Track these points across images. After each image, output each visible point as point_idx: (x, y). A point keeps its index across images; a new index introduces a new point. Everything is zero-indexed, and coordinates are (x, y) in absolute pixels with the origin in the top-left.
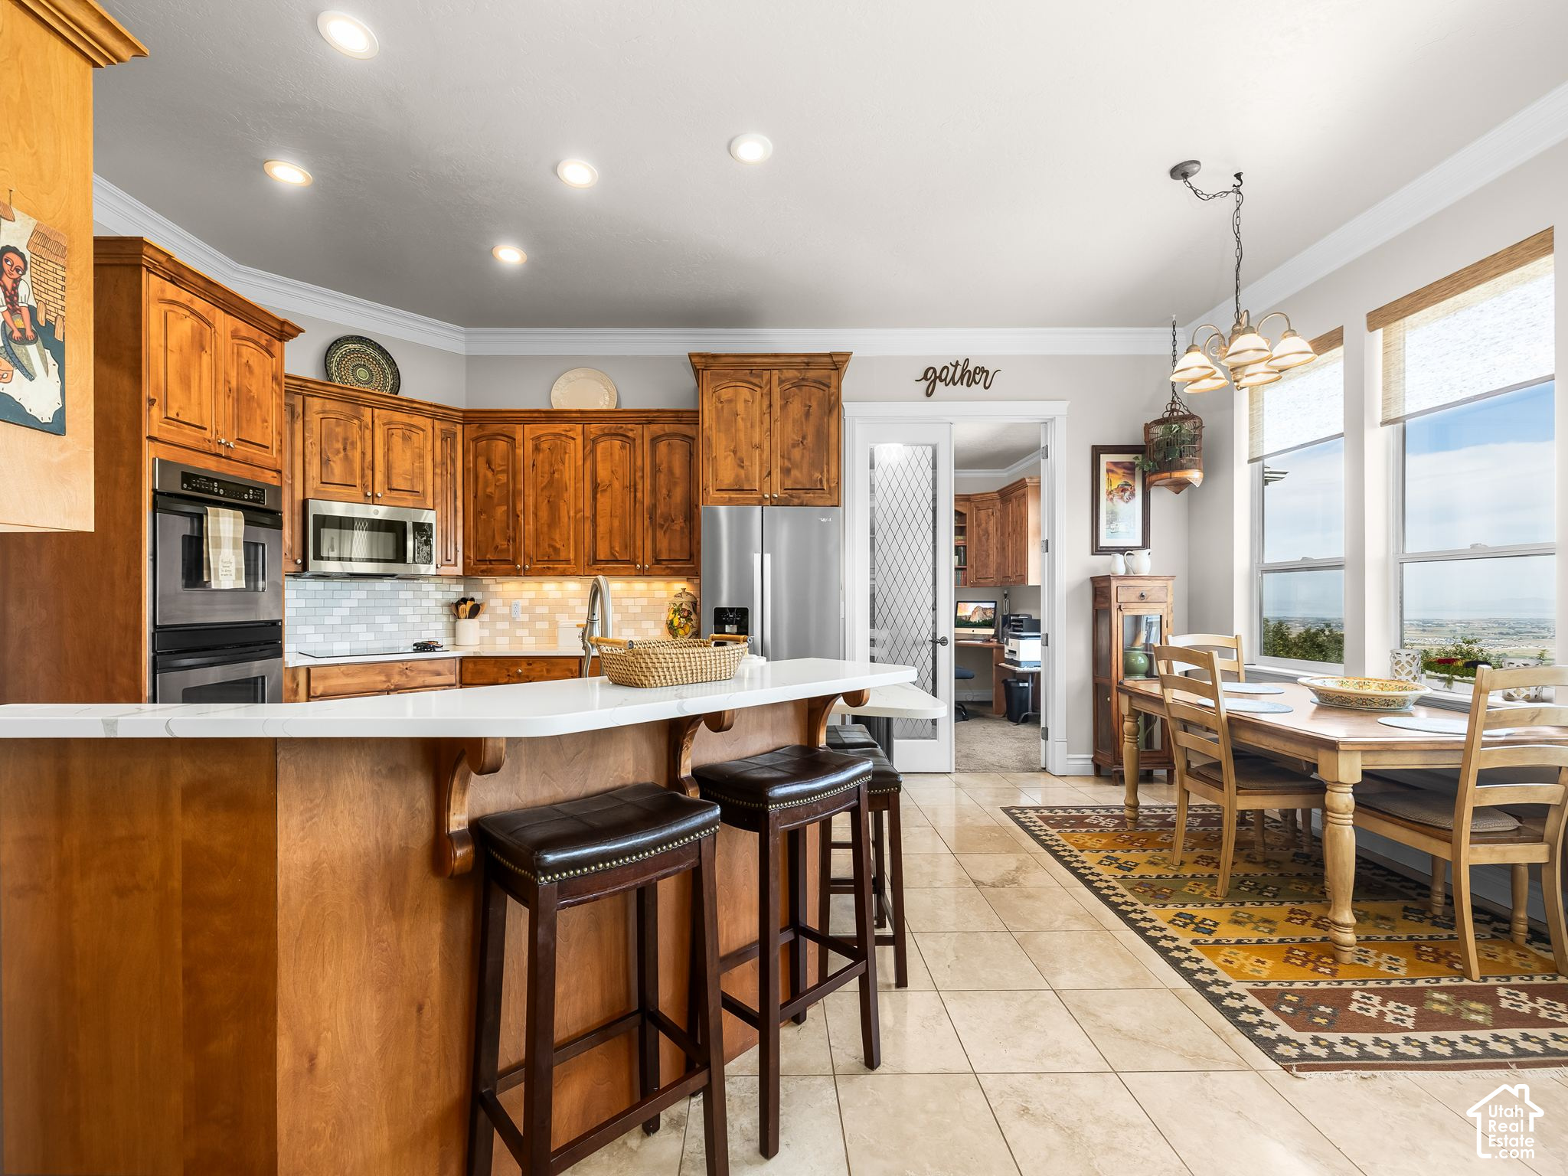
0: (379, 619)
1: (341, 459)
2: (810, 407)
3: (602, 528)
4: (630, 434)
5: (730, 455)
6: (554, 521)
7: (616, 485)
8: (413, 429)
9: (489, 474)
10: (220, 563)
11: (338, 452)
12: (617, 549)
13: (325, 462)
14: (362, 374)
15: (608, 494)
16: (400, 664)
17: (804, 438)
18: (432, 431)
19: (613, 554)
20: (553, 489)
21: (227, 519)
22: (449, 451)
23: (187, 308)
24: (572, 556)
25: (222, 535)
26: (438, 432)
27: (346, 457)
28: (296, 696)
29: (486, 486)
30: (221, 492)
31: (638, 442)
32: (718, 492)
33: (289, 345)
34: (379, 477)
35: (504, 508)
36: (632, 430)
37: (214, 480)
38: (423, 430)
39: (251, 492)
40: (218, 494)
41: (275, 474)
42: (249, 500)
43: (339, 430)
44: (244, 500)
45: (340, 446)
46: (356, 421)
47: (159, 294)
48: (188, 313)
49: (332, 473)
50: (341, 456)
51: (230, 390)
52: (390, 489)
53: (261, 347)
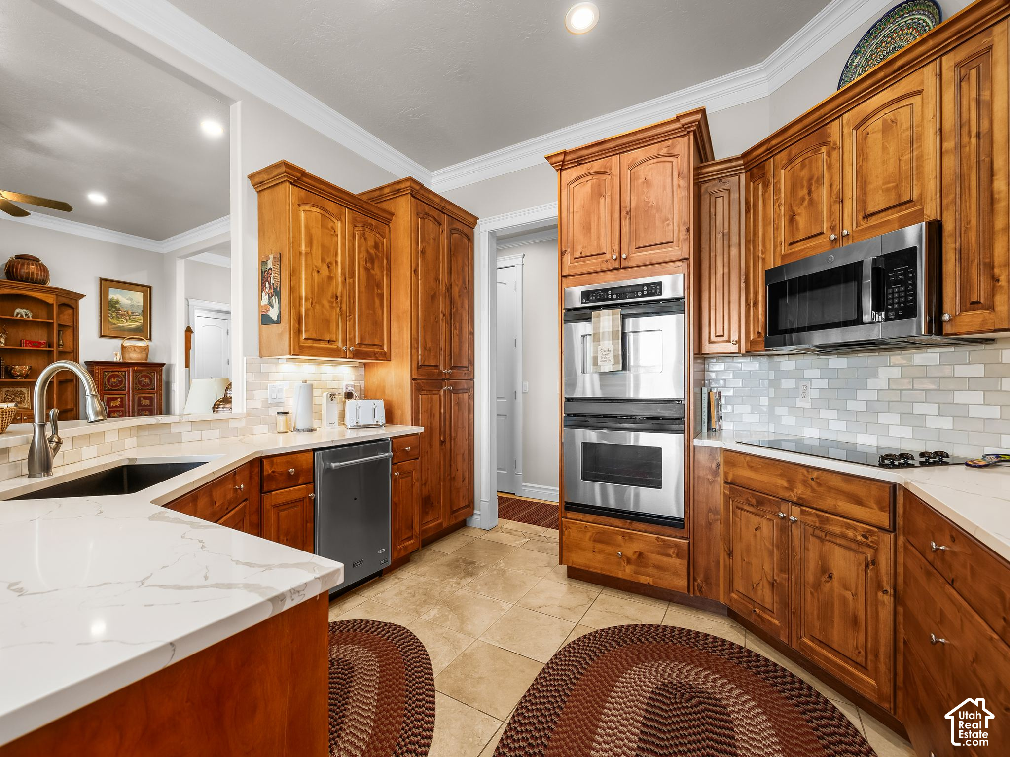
0: (919, 409)
1: (806, 208)
8: (903, 103)
10: (599, 352)
11: (803, 199)
13: (792, 219)
16: (804, 471)
21: (606, 318)
23: (589, 175)
25: (599, 329)
26: (949, 74)
27: (811, 202)
28: (715, 477)
30: (615, 296)
34: (851, 206)
37: (607, 290)
38: (923, 91)
39: (646, 288)
40: (612, 299)
42: (643, 296)
43: (806, 172)
44: (638, 297)
45: (806, 191)
46: (822, 148)
48: (590, 177)
49: (798, 228)
50: (806, 203)
51: (627, 213)
52: (866, 217)
53: (663, 156)
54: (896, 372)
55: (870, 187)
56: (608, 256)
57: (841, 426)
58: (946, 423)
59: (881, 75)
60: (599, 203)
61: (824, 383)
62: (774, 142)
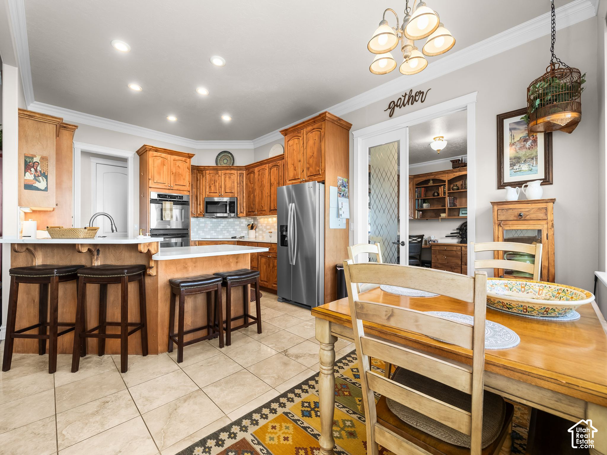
2: (315, 140)
3: (272, 199)
4: (278, 165)
5: (292, 166)
6: (262, 198)
7: (275, 183)
8: (232, 174)
9: (250, 184)
10: (166, 214)
11: (213, 184)
12: (275, 205)
13: (210, 187)
14: (225, 161)
15: (273, 186)
16: (220, 242)
17: (313, 154)
18: (237, 174)
19: (274, 207)
20: (262, 186)
21: (168, 204)
22: (241, 179)
23: (160, 157)
24: (266, 209)
25: (166, 208)
26: (238, 174)
27: (215, 185)
29: (249, 189)
30: (169, 198)
31: (280, 166)
32: (289, 181)
33: (192, 159)
34: (223, 189)
35: (253, 195)
36: (279, 163)
37: (167, 195)
38: (234, 174)
39: (179, 197)
40: (168, 198)
41: (188, 192)
42: (178, 199)
43: (213, 178)
44: (176, 199)
45: (213, 182)
46: (217, 175)
47: (152, 155)
48: (160, 158)
49: (211, 190)
50: (213, 185)
51: (173, 173)
52: (226, 193)
53: (183, 161)
54: (226, 223)
55: (226, 187)
56: (166, 185)
57: (216, 234)
58: (234, 232)
59: (229, 168)
60: (163, 167)
61: (212, 225)
62: (206, 167)
